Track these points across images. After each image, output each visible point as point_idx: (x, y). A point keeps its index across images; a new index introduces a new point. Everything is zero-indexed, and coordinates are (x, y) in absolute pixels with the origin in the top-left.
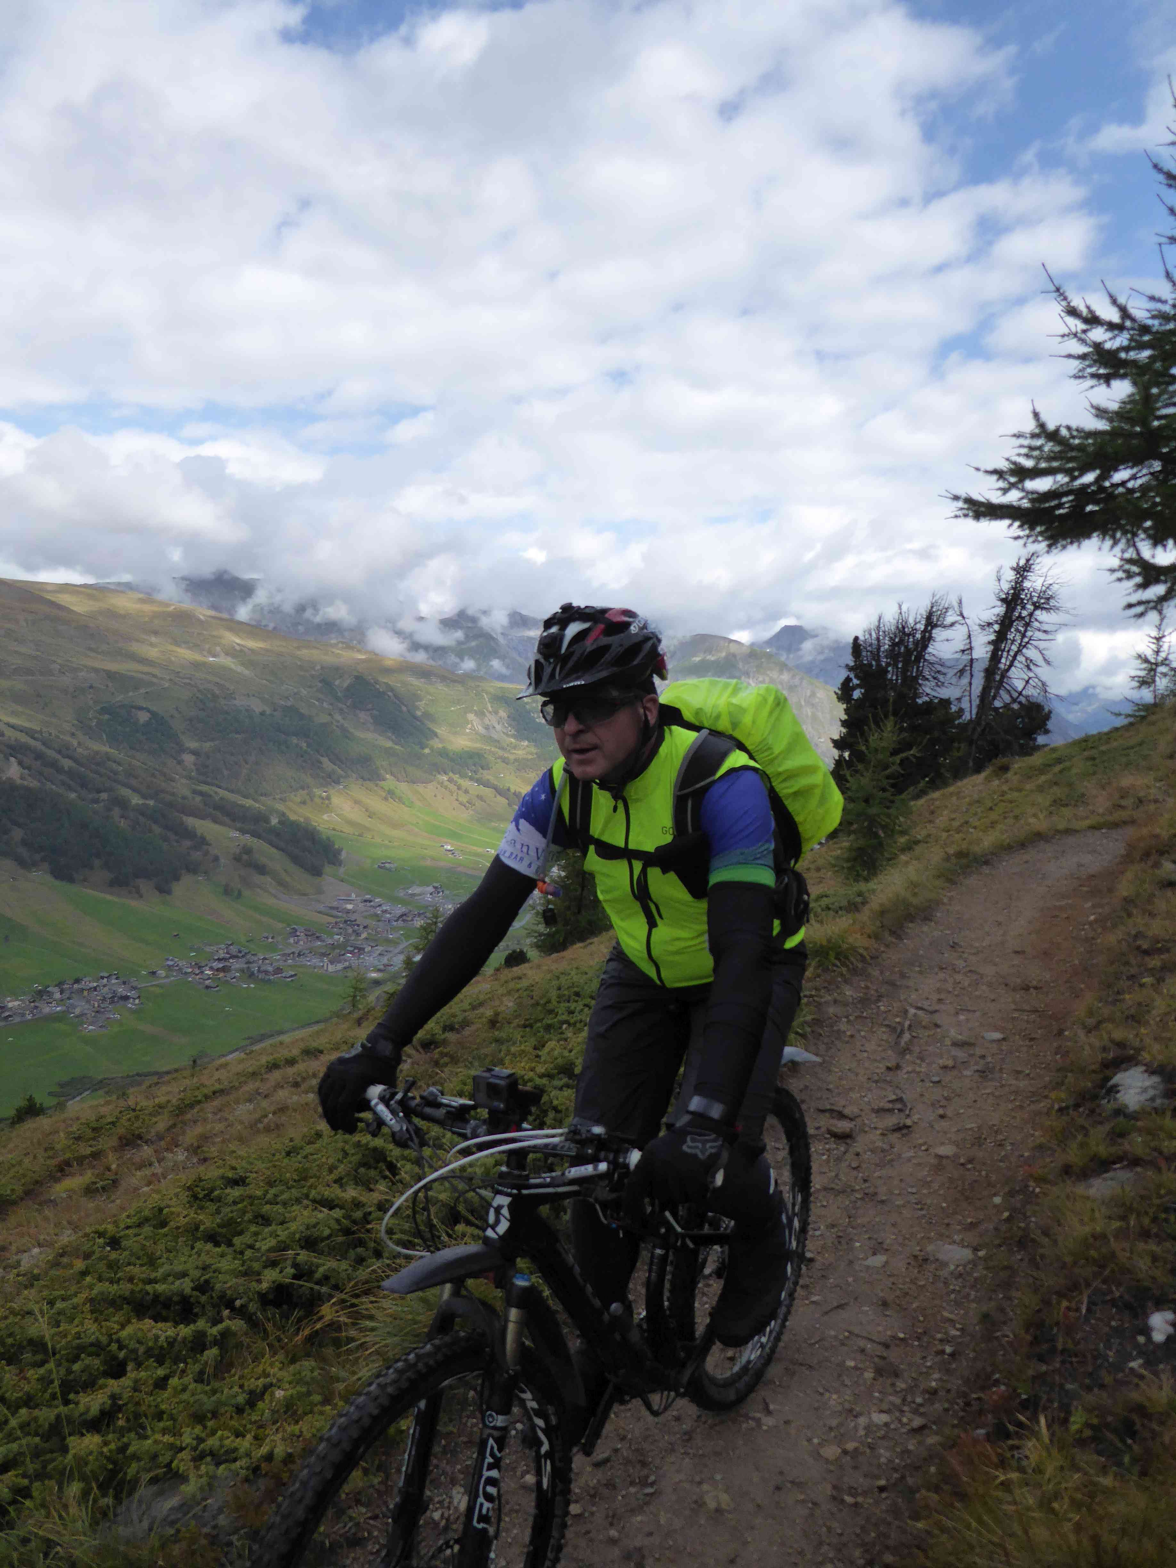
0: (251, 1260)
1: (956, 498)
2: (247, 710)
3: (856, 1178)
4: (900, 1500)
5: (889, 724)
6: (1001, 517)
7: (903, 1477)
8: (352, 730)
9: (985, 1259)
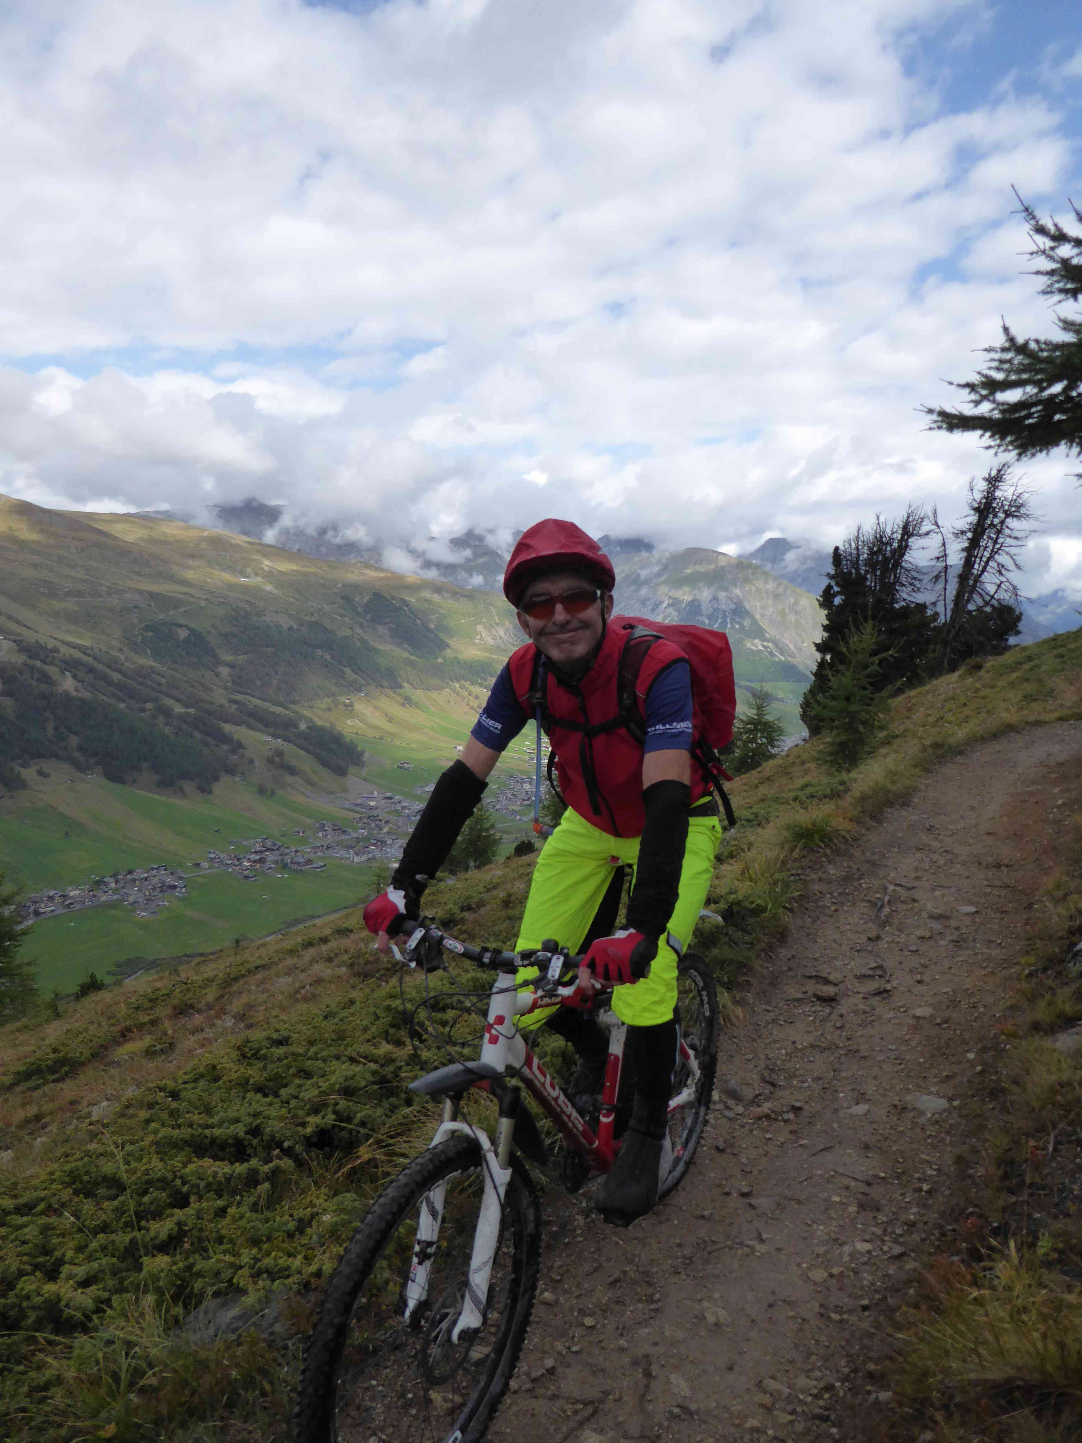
0: (295, 1108)
1: (931, 411)
2: (276, 626)
3: (841, 1036)
4: (882, 1318)
5: (868, 628)
6: (974, 428)
7: (885, 1298)
8: (372, 643)
9: (959, 1108)
